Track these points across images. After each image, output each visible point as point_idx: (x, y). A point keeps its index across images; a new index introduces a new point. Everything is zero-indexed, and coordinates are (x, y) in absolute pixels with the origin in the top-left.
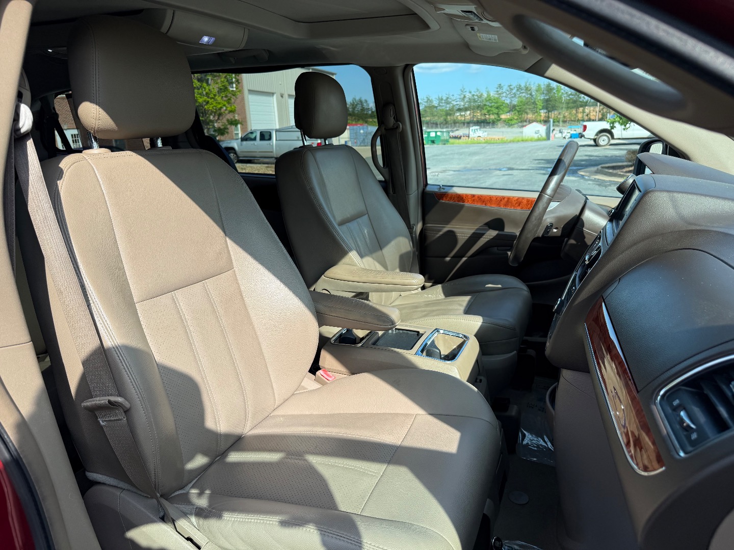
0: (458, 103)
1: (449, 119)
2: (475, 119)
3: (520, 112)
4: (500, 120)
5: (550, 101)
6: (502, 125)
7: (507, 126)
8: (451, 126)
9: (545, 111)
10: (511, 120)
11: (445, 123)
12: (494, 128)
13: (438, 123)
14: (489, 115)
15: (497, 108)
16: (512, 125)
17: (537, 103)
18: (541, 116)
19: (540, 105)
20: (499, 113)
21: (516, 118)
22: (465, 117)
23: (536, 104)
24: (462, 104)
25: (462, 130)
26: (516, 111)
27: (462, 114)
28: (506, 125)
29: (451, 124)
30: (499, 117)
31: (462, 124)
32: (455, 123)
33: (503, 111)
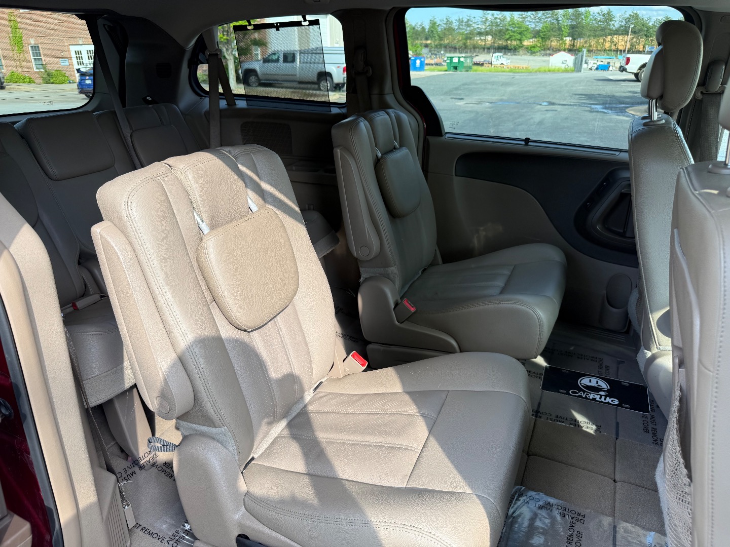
0: (479, 26)
1: (469, 44)
2: (496, 45)
3: (544, 39)
4: (522, 47)
5: (577, 27)
6: (524, 52)
7: (529, 54)
8: (471, 51)
9: (571, 38)
10: (534, 47)
11: (465, 48)
12: (516, 55)
13: (457, 47)
14: (511, 41)
15: (520, 33)
16: (534, 53)
17: (563, 29)
18: (565, 44)
19: (566, 30)
20: (522, 39)
21: (539, 45)
22: (485, 41)
23: (562, 31)
24: (484, 27)
25: (482, 56)
26: (540, 38)
27: (482, 38)
28: (529, 52)
29: (471, 49)
30: (521, 43)
31: (482, 50)
32: (475, 47)
33: (526, 37)
